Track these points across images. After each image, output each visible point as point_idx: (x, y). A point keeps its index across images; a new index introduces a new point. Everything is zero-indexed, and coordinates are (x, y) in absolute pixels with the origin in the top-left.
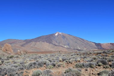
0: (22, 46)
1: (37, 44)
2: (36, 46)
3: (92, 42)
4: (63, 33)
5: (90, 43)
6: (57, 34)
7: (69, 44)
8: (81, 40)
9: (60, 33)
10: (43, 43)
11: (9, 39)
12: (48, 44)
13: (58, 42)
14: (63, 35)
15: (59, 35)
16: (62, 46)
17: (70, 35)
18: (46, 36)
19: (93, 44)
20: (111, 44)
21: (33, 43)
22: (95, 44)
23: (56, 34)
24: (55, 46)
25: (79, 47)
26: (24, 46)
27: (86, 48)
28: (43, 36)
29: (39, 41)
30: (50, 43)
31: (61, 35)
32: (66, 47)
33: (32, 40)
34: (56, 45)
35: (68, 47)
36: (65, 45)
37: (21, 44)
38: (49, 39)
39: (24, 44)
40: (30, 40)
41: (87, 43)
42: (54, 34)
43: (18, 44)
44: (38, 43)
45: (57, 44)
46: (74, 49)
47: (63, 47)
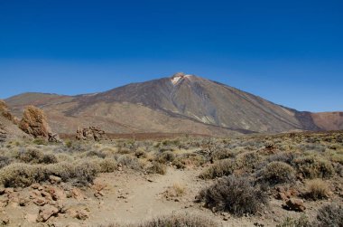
0: (69, 114)
1: (114, 108)
2: (109, 116)
3: (286, 108)
4: (198, 77)
5: (278, 111)
6: (176, 80)
7: (214, 111)
8: (253, 100)
9: (187, 76)
10: (133, 107)
11: (28, 94)
12: (148, 110)
13: (179, 105)
14: (196, 83)
15: (183, 81)
16: (191, 119)
17: (217, 83)
18: (143, 83)
19: (289, 113)
20: (341, 114)
21: (103, 106)
22: (293, 114)
23: (173, 78)
24: (172, 119)
25: (246, 121)
26: (75, 115)
27: (266, 124)
28: (133, 86)
29: (120, 102)
30: (155, 106)
31: (189, 82)
32: (204, 120)
33: (97, 95)
34: (173, 115)
35: (212, 121)
36: (201, 115)
37: (65, 108)
38: (151, 94)
39: (76, 109)
40: (92, 97)
41: (272, 110)
42: (168, 79)
43: (57, 108)
44: (117, 107)
45: (177, 111)
46: (231, 129)
47: (196, 121)
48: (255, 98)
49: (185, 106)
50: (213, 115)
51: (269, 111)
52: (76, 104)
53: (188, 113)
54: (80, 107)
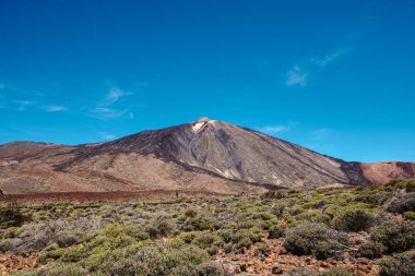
0: (59, 168)
1: (117, 161)
2: (110, 170)
3: (331, 158)
4: (223, 122)
5: (319, 162)
6: (198, 126)
7: (240, 163)
8: (290, 150)
9: (212, 122)
10: (141, 159)
11: (18, 143)
12: (160, 162)
13: (199, 156)
14: (221, 131)
15: (206, 125)
16: (210, 173)
17: (248, 130)
18: (159, 131)
19: (330, 162)
20: (398, 164)
21: (104, 158)
22: (338, 165)
23: (194, 124)
24: (187, 173)
25: (278, 175)
26: (68, 169)
27: (302, 178)
28: (147, 134)
29: (127, 153)
30: (169, 158)
31: (213, 129)
32: (227, 174)
33: (102, 146)
34: (188, 168)
35: (237, 175)
36: (223, 167)
37: (58, 161)
38: (164, 143)
39: (70, 163)
40: (96, 148)
41: (312, 161)
42: (189, 126)
43: (48, 161)
44: (122, 159)
45: (195, 164)
46: (257, 184)
47: (216, 175)
48: (292, 146)
49: (205, 157)
50: (239, 167)
51: (308, 163)
52: (73, 156)
53: (209, 166)
54: (76, 159)
